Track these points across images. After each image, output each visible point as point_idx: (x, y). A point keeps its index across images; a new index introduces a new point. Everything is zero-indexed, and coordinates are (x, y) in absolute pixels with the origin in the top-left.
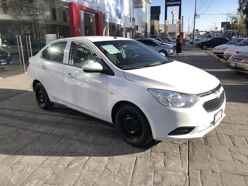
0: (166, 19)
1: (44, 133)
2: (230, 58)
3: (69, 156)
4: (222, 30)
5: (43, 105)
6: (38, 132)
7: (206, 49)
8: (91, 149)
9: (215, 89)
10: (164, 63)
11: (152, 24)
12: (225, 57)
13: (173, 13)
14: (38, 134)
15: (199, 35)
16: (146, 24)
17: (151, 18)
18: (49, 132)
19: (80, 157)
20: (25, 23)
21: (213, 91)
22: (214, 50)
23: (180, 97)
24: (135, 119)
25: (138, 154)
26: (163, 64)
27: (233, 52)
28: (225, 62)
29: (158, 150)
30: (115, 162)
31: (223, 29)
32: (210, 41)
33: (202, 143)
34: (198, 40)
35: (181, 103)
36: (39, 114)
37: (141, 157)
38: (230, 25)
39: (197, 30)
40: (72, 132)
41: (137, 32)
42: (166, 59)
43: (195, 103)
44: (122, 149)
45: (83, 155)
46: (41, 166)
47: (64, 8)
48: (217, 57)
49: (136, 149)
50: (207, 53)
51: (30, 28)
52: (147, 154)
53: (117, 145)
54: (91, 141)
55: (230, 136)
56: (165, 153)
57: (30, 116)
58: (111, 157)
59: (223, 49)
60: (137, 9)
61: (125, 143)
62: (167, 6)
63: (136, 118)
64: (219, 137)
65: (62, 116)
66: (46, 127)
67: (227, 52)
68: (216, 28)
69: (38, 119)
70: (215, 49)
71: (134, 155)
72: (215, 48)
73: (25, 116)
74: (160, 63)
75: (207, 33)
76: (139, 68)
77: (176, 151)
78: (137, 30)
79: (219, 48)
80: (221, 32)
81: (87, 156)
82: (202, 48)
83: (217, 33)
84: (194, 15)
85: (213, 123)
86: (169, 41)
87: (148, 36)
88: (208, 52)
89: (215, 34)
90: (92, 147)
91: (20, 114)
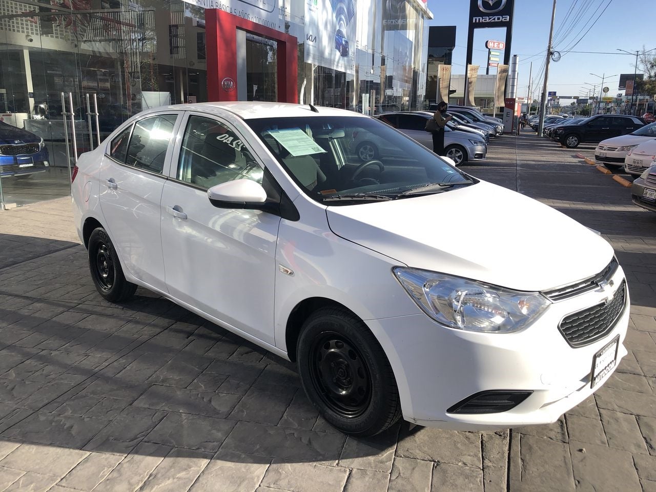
0: (469, 61)
1: (93, 375)
2: (644, 175)
3: (151, 455)
4: (620, 95)
5: (107, 289)
6: (77, 370)
7: (575, 147)
8: (219, 435)
9: (597, 275)
10: (452, 187)
11: (432, 74)
12: (627, 170)
13: (490, 45)
14: (79, 378)
15: (557, 107)
16: (416, 74)
17: (430, 56)
18: (109, 373)
19: (183, 461)
20: (97, 60)
21: (593, 283)
22: (598, 151)
23: (489, 298)
24: (352, 355)
25: (356, 463)
26: (446, 190)
27: (650, 158)
28: (626, 183)
29: (418, 454)
30: (283, 483)
31: (623, 92)
32: (587, 124)
33: (552, 434)
34: (553, 120)
35: (492, 315)
36: (92, 313)
37: (363, 472)
38: (645, 83)
39: (553, 94)
40: (175, 377)
41: (389, 92)
42: (458, 176)
43: (535, 320)
44: (310, 441)
45: (194, 453)
46: (64, 483)
47: (195, 24)
48: (606, 171)
49: (352, 444)
50: (576, 157)
51: (110, 73)
52: (382, 462)
53: (296, 426)
54: (223, 409)
55: (638, 417)
56: (437, 464)
57: (67, 318)
58: (274, 466)
59: (623, 149)
60: (392, 32)
61: (320, 422)
62: (472, 26)
63: (354, 353)
64: (605, 418)
65: (155, 326)
66: (105, 355)
67: (633, 157)
68: (606, 90)
69: (86, 330)
70: (601, 148)
71: (344, 462)
72: (602, 143)
73: (54, 319)
74: (437, 186)
75: (581, 101)
76: (374, 199)
77: (472, 458)
78: (391, 87)
79: (611, 146)
80: (618, 101)
81: (205, 457)
82: (564, 144)
83: (607, 103)
84: (546, 53)
85: (590, 378)
86: (476, 120)
87: (418, 105)
88: (580, 154)
89: (602, 105)
90: (225, 426)
91: (41, 311)
